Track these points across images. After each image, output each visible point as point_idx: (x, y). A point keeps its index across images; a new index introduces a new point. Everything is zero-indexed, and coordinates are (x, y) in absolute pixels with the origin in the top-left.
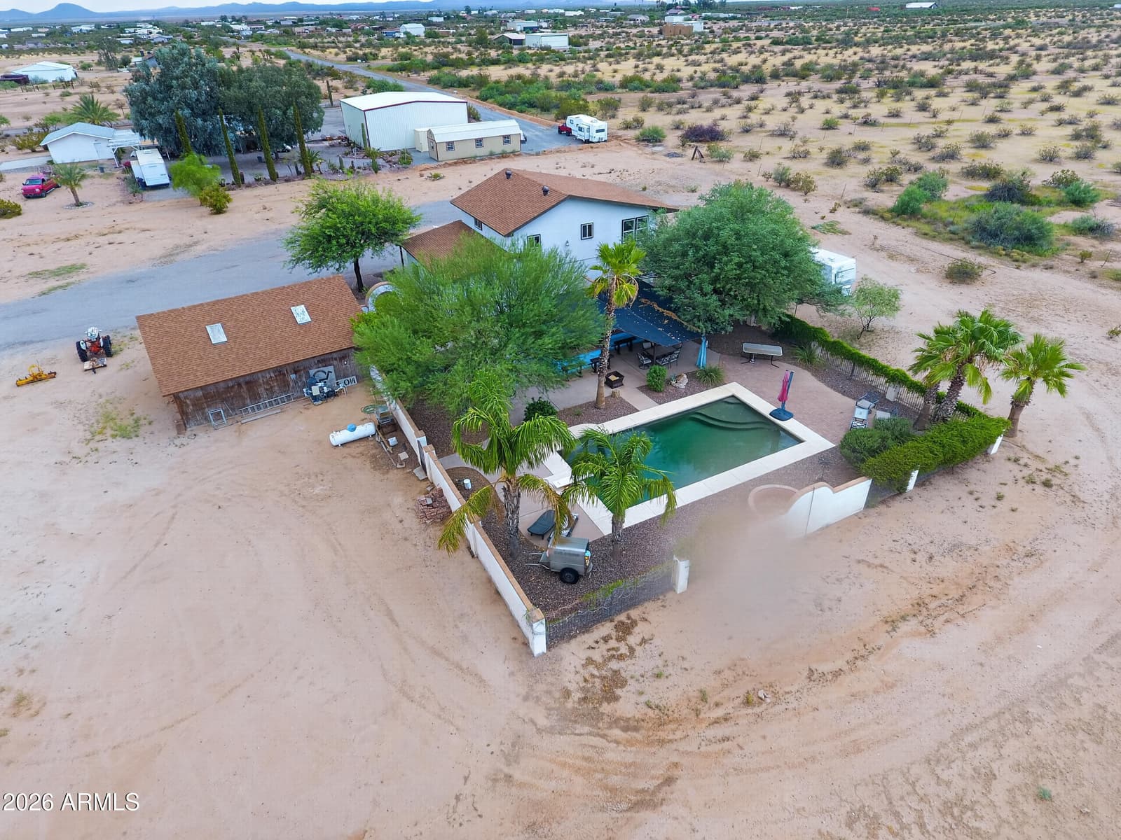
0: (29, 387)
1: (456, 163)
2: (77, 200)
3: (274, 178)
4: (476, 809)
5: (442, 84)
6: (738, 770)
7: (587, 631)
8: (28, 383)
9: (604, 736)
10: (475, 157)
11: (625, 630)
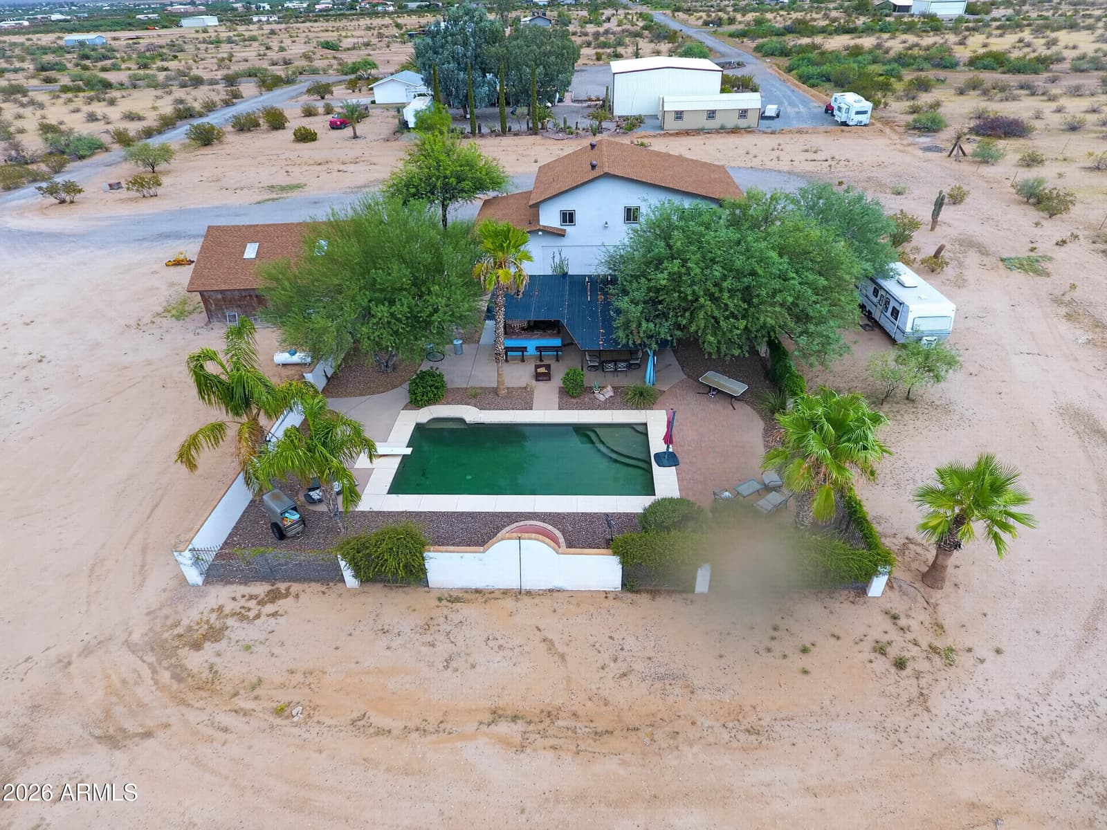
0: (172, 268)
1: (677, 134)
2: (355, 133)
3: (505, 131)
4: (26, 674)
5: (764, 51)
6: (197, 762)
7: (246, 584)
8: (173, 265)
9: (154, 671)
10: (703, 129)
11: (274, 596)
